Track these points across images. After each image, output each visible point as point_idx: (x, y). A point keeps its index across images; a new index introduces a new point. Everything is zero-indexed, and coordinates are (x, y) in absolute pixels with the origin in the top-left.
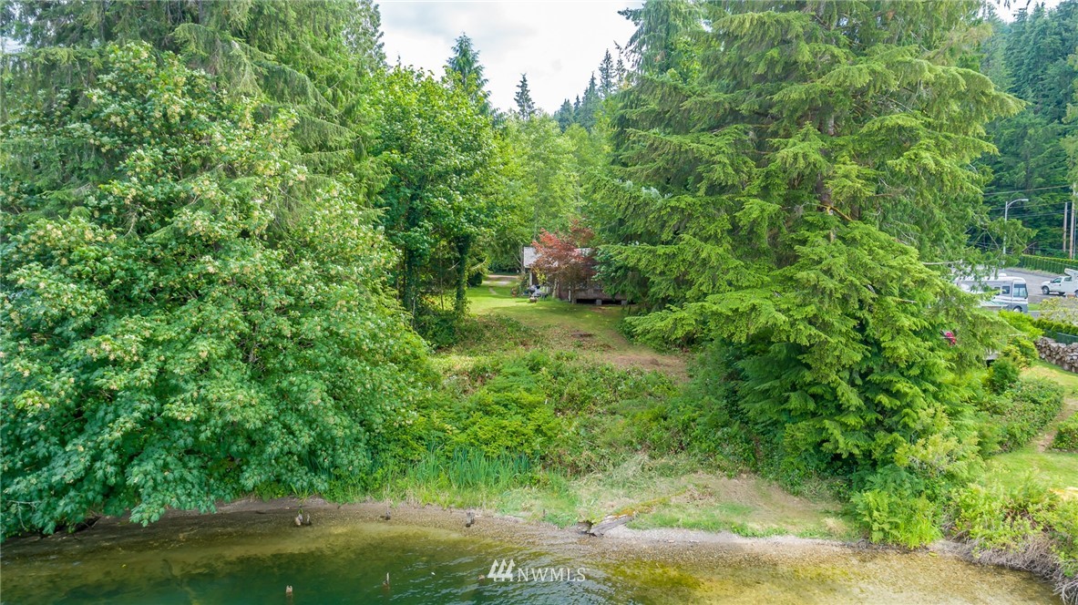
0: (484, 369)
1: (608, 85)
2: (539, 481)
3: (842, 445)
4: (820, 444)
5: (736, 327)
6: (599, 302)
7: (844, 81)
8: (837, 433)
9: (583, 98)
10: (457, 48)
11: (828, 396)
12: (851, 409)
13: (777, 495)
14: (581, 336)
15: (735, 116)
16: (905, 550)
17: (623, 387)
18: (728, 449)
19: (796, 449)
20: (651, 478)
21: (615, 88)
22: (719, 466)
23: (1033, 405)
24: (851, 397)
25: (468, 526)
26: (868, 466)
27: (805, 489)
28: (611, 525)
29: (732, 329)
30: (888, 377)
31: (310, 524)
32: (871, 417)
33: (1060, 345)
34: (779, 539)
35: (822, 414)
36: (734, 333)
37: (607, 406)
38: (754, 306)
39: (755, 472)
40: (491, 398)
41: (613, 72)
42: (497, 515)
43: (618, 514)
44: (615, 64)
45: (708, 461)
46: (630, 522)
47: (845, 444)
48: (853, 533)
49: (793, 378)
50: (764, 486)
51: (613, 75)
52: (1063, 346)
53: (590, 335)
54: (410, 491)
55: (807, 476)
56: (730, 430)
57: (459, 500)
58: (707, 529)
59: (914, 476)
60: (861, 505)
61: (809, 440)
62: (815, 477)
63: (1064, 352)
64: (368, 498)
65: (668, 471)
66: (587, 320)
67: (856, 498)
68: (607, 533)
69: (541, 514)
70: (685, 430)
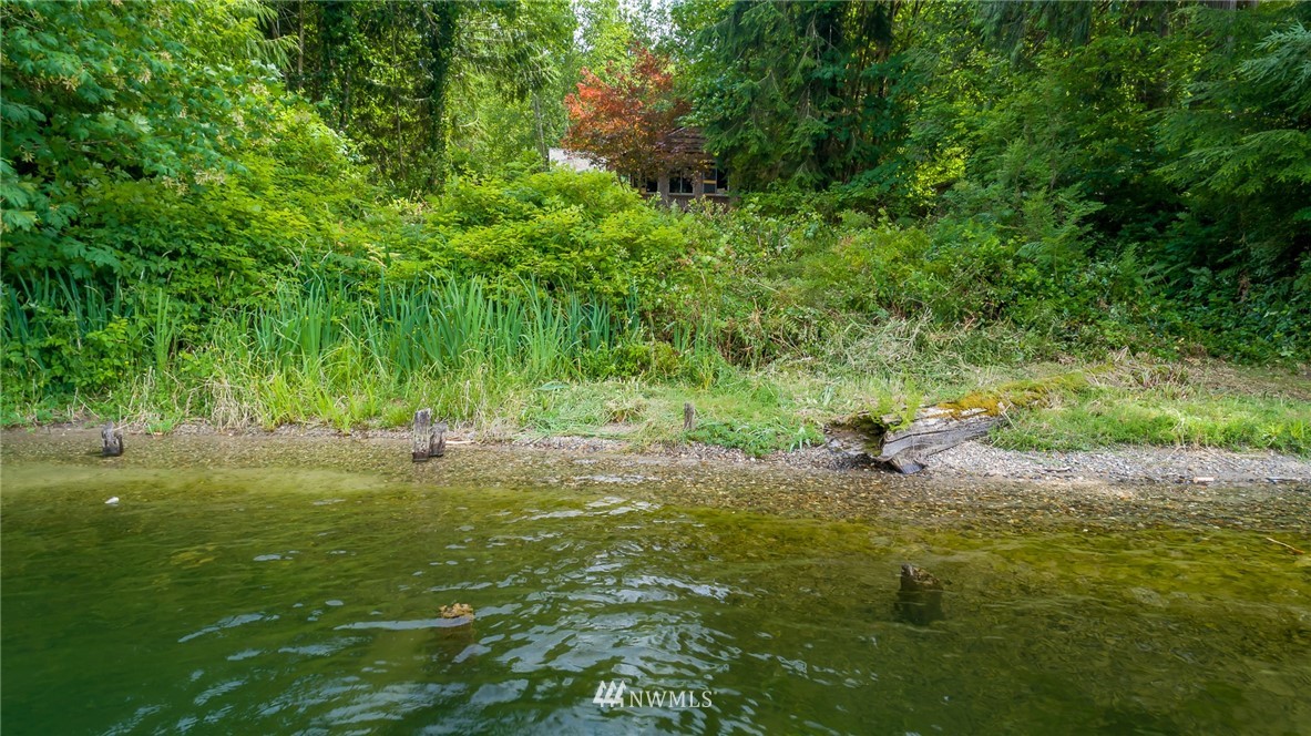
2: (648, 364)
20: (952, 363)
43: (959, 406)
45: (1073, 335)
65: (983, 355)
68: (934, 464)
69: (676, 427)
70: (993, 274)
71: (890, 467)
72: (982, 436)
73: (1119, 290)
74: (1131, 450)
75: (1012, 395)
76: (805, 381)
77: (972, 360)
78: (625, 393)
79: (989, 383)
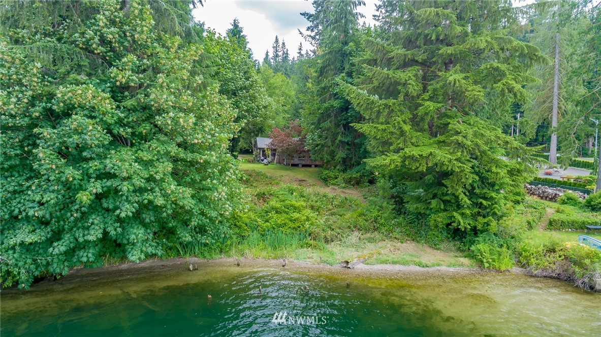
0: (264, 193)
1: (277, 56)
2: (311, 245)
3: (462, 224)
4: (450, 224)
5: (420, 164)
6: (300, 165)
7: (474, 46)
8: (459, 217)
9: (263, 63)
10: (233, 24)
11: (453, 201)
12: (465, 206)
13: (429, 250)
14: (300, 181)
15: (414, 62)
16: (499, 271)
17: (335, 203)
18: (398, 230)
19: (437, 226)
20: (365, 243)
21: (280, 58)
22: (395, 238)
23: (535, 210)
24: (465, 201)
25: (283, 266)
26: (473, 235)
27: (442, 246)
28: (357, 263)
29: (418, 165)
30: (484, 191)
31: (197, 269)
32: (476, 210)
33: (532, 186)
34: (439, 268)
35: (449, 210)
36: (418, 167)
37: (330, 212)
38: (431, 153)
39: (413, 240)
40: (278, 205)
41: (280, 49)
42: (296, 261)
43: (359, 258)
44: (281, 44)
45: (389, 235)
46: (365, 262)
47: (464, 223)
48: (474, 265)
49: (436, 191)
50: (420, 246)
51: (280, 50)
52: (533, 187)
53: (304, 181)
54: (247, 251)
55: (442, 241)
56: (398, 220)
57: (273, 256)
58: (403, 264)
59: (497, 237)
60: (476, 251)
61: (444, 222)
62: (446, 241)
63: (535, 190)
64: (223, 256)
65: (371, 240)
66: (300, 173)
67: (473, 248)
68: (355, 267)
69: (319, 260)
70: (376, 221)
71: (349, 268)
72: (363, 262)
73: (399, 225)
74: (382, 264)
75: (368, 255)
76: (339, 248)
77: (369, 242)
78: (309, 252)
79: (370, 248)
